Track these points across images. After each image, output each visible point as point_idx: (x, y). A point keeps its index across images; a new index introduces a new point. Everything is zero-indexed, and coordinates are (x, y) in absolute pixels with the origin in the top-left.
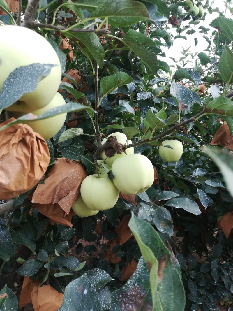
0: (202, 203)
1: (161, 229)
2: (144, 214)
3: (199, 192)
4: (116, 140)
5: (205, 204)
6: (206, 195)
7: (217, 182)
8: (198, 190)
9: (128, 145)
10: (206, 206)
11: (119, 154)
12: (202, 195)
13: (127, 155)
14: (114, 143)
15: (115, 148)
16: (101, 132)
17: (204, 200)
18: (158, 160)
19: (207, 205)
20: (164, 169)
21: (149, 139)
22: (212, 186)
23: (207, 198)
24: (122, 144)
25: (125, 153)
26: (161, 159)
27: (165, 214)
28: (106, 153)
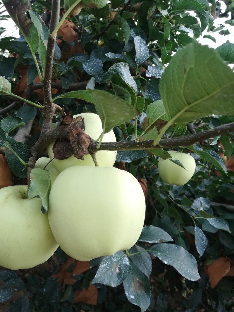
0: (197, 248)
1: (131, 294)
2: (108, 270)
3: (197, 231)
4: (83, 127)
5: (201, 249)
6: (204, 238)
7: (223, 222)
8: (195, 228)
9: (102, 143)
10: (201, 253)
11: (79, 158)
12: (200, 236)
13: (96, 165)
14: (74, 132)
15: (73, 143)
16: (54, 102)
17: (201, 244)
18: (152, 174)
19: (203, 251)
20: (157, 186)
21: (153, 141)
22: (215, 226)
23: (205, 242)
24: (90, 138)
25: (94, 158)
26: (157, 173)
27: (144, 263)
28: (56, 149)
